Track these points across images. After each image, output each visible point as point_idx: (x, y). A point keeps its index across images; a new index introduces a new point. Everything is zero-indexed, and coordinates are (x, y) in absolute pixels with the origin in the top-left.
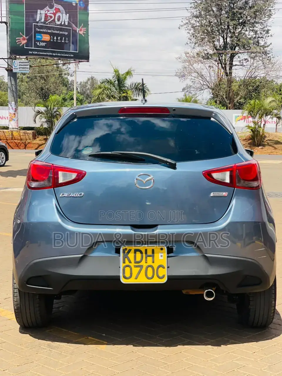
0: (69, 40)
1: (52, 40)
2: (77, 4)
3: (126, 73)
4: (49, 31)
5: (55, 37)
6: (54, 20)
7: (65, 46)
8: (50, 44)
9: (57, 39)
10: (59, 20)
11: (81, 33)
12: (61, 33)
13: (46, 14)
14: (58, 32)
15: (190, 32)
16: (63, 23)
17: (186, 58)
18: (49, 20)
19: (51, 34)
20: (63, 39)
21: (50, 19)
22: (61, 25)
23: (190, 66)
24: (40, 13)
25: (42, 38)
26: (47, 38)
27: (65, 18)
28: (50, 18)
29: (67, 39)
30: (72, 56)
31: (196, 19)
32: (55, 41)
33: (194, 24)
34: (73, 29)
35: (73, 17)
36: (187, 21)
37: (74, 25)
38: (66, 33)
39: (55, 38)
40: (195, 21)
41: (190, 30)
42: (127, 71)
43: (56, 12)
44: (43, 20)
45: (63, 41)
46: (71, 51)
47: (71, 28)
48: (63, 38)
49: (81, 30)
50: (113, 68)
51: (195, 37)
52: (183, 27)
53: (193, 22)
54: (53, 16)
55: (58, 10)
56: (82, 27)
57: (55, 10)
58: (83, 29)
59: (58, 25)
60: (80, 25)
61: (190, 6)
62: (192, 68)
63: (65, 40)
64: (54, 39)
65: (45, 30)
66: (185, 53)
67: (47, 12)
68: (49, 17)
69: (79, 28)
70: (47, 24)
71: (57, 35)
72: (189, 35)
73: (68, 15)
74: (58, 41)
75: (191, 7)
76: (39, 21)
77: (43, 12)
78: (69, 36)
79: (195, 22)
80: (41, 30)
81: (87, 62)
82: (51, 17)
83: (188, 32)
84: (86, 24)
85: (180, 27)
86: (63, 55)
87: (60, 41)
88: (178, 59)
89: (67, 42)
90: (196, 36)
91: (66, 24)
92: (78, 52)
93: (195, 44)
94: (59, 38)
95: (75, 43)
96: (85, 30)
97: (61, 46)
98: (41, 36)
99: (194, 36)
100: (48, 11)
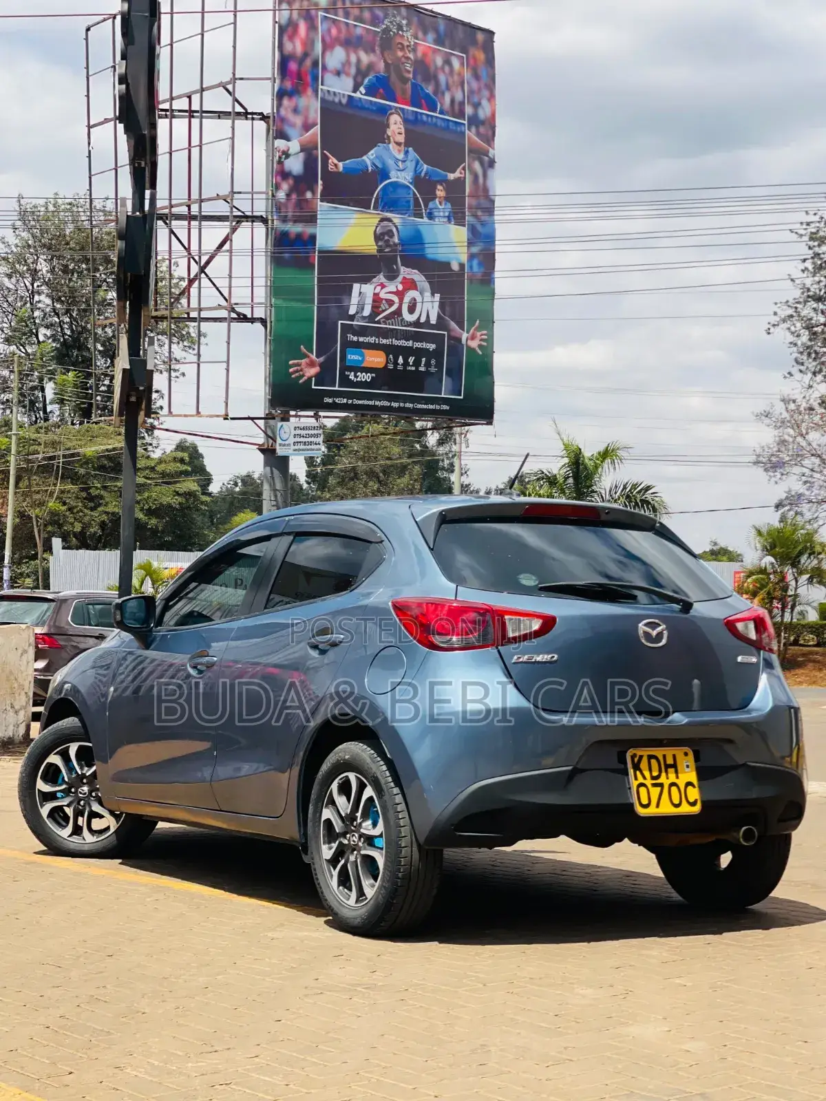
0: (439, 365)
1: (391, 366)
2: (462, 266)
3: (599, 453)
4: (384, 341)
5: (401, 357)
6: (398, 312)
7: (429, 382)
8: (384, 377)
9: (406, 363)
10: (412, 310)
11: (474, 344)
12: (418, 345)
13: (376, 295)
14: (410, 343)
15: (799, 343)
16: (423, 320)
17: (786, 415)
18: (384, 311)
19: (387, 349)
20: (423, 363)
21: (386, 310)
22: (417, 323)
23: (799, 439)
25: (363, 360)
26: (376, 359)
27: (429, 306)
28: (387, 307)
29: (433, 362)
30: (445, 407)
31: (815, 305)
32: (400, 367)
33: (811, 319)
34: (453, 334)
35: (451, 308)
36: (790, 311)
37: (453, 325)
38: (432, 347)
39: (401, 360)
40: (815, 309)
41: (798, 336)
42: (602, 448)
43: (406, 290)
44: (367, 312)
45: (422, 369)
46: (443, 396)
47: (446, 333)
48: (424, 359)
49: (473, 338)
50: (562, 440)
51: (813, 355)
52: (778, 329)
53: (807, 311)
54: (396, 299)
55: (410, 285)
56: (478, 329)
57: (401, 283)
58: (479, 334)
59: (410, 324)
60: (471, 323)
61: (802, 266)
62: (804, 444)
63: (428, 365)
64: (396, 363)
65: (372, 340)
66: (783, 400)
67: (379, 288)
68: (384, 302)
69: (468, 332)
70: (378, 322)
71: (407, 352)
72: (795, 349)
73: (437, 296)
74: (409, 368)
75: (803, 271)
76: (357, 313)
77: (369, 289)
78: (438, 354)
79: (813, 314)
80: (361, 339)
81: (487, 424)
82: (391, 303)
83: (791, 343)
84: (488, 322)
85: (769, 329)
86: (419, 406)
87: (413, 368)
88: (763, 418)
89: (433, 369)
90: (816, 353)
91: (433, 321)
92: (462, 397)
93: (814, 374)
94: (411, 360)
95: (454, 373)
96: (485, 337)
97: (414, 381)
98: (362, 355)
99: (809, 354)
100: (383, 286)
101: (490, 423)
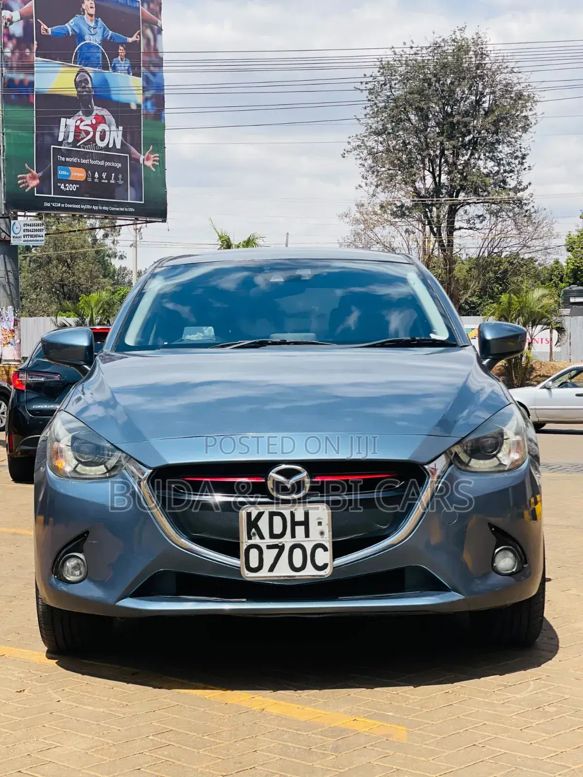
0: (125, 179)
1: (90, 180)
2: (139, 106)
3: (244, 242)
4: (84, 161)
5: (96, 173)
6: (93, 140)
7: (118, 191)
8: (86, 187)
9: (100, 178)
10: (102, 138)
11: (149, 163)
12: (108, 164)
13: (77, 127)
14: (102, 163)
15: (366, 165)
16: (111, 146)
17: (358, 215)
18: (82, 139)
19: (87, 167)
20: (113, 177)
21: (84, 138)
22: (107, 148)
23: (369, 233)
24: (66, 125)
25: (69, 175)
26: (79, 174)
27: (115, 136)
28: (85, 136)
29: (120, 176)
30: (132, 210)
31: (376, 138)
32: (96, 180)
33: (373, 148)
34: (133, 156)
35: (131, 136)
36: (359, 143)
37: (133, 149)
38: (119, 165)
39: (96, 175)
40: (376, 141)
41: (365, 160)
42: (246, 239)
43: (98, 123)
45: (112, 181)
46: (129, 201)
47: (128, 155)
48: (113, 174)
49: (148, 159)
50: (218, 233)
51: (376, 173)
52: (351, 154)
53: (370, 143)
54: (90, 129)
55: (101, 120)
57: (95, 118)
58: (152, 156)
59: (101, 149)
60: (146, 149)
61: (365, 112)
62: (372, 235)
63: (116, 178)
64: (93, 178)
65: (75, 160)
66: (356, 205)
67: (79, 122)
68: (83, 133)
69: (144, 155)
70: (79, 147)
71: (101, 169)
72: (363, 169)
73: (121, 128)
74: (103, 181)
75: (365, 115)
76: (64, 140)
77: (72, 122)
78: (123, 171)
79: (374, 145)
80: (67, 159)
81: (162, 222)
82: (87, 133)
83: (361, 164)
84: (159, 146)
85: (345, 154)
86: (113, 209)
87: (106, 181)
88: (344, 217)
89: (121, 182)
90: (378, 172)
91: (118, 146)
92: (143, 202)
93: (377, 186)
94: (104, 175)
95: (136, 184)
96: (158, 159)
97: (108, 191)
98: (69, 171)
99: (373, 172)
100: (82, 121)
101: (164, 221)
